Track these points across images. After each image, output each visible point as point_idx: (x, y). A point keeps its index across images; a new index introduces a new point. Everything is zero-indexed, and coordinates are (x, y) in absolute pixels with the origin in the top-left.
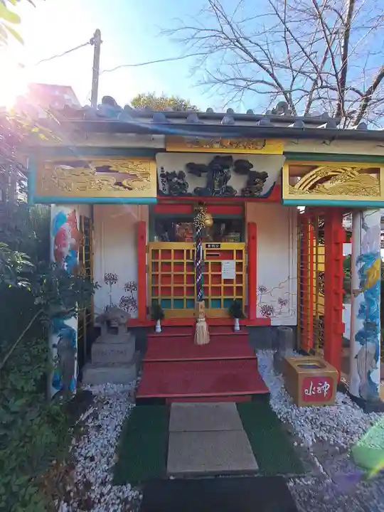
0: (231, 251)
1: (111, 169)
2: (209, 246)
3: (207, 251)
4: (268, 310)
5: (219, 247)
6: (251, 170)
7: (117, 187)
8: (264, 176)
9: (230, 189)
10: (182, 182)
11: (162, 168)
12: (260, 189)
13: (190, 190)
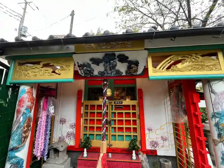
0: (129, 106)
1: (50, 64)
2: (116, 103)
3: (115, 106)
4: (155, 144)
5: (122, 103)
6: (128, 60)
7: (53, 74)
8: (137, 63)
9: (118, 72)
10: (89, 69)
11: (78, 62)
12: (136, 71)
13: (96, 73)
